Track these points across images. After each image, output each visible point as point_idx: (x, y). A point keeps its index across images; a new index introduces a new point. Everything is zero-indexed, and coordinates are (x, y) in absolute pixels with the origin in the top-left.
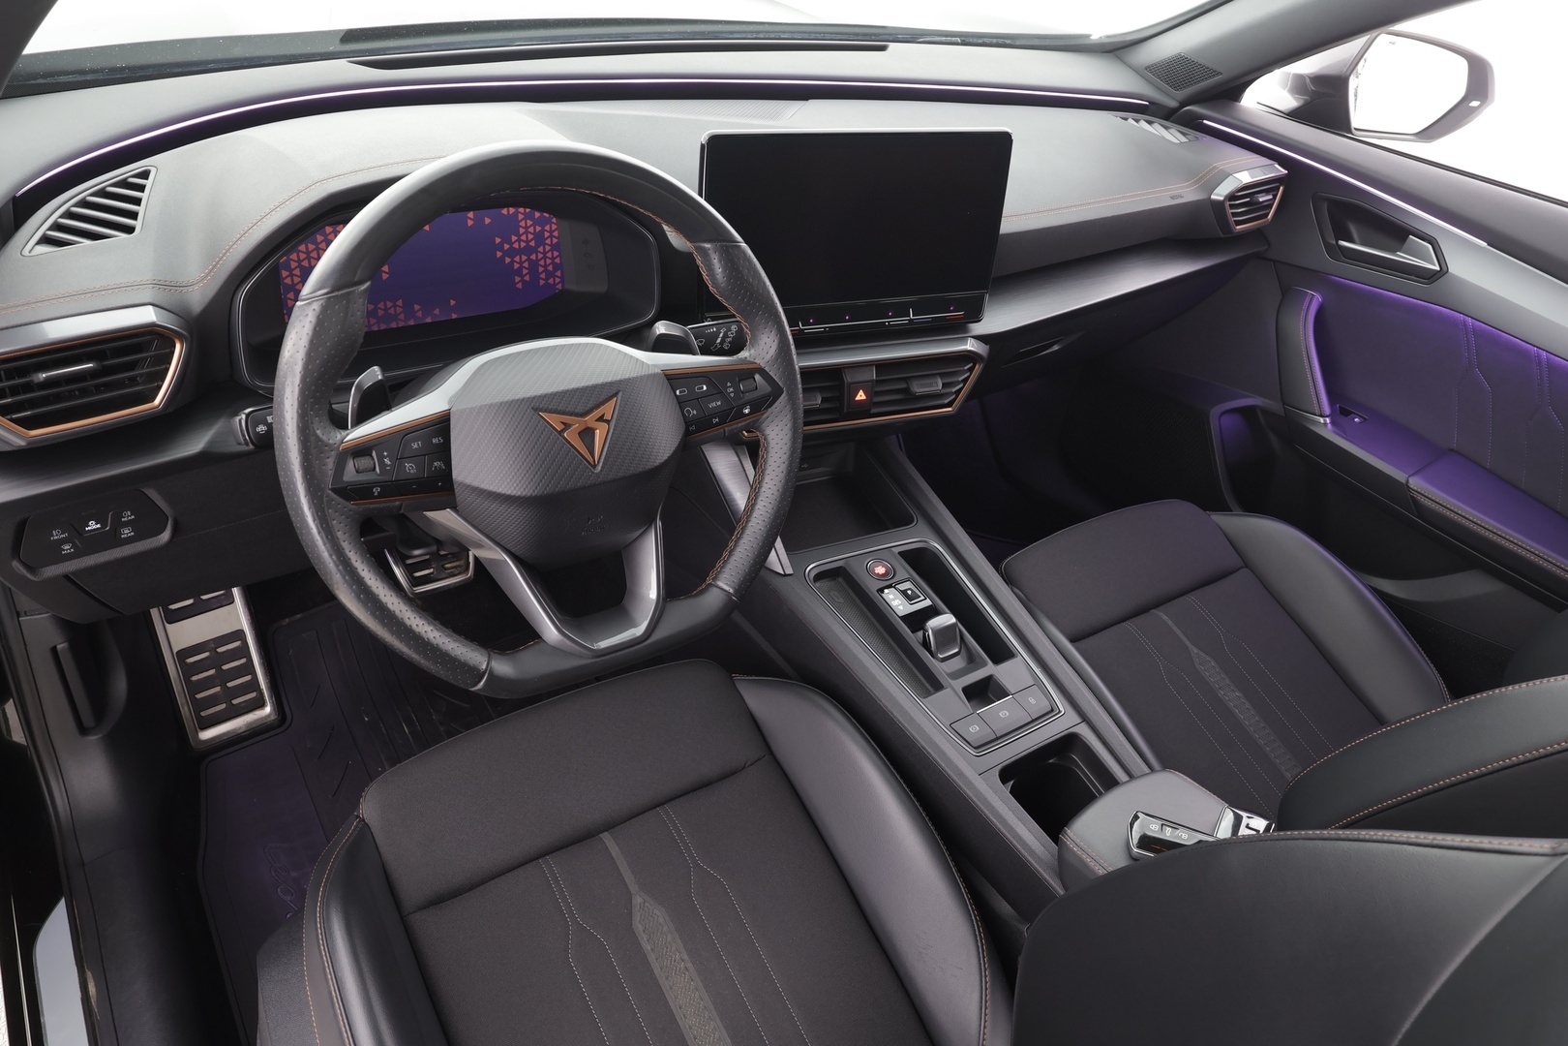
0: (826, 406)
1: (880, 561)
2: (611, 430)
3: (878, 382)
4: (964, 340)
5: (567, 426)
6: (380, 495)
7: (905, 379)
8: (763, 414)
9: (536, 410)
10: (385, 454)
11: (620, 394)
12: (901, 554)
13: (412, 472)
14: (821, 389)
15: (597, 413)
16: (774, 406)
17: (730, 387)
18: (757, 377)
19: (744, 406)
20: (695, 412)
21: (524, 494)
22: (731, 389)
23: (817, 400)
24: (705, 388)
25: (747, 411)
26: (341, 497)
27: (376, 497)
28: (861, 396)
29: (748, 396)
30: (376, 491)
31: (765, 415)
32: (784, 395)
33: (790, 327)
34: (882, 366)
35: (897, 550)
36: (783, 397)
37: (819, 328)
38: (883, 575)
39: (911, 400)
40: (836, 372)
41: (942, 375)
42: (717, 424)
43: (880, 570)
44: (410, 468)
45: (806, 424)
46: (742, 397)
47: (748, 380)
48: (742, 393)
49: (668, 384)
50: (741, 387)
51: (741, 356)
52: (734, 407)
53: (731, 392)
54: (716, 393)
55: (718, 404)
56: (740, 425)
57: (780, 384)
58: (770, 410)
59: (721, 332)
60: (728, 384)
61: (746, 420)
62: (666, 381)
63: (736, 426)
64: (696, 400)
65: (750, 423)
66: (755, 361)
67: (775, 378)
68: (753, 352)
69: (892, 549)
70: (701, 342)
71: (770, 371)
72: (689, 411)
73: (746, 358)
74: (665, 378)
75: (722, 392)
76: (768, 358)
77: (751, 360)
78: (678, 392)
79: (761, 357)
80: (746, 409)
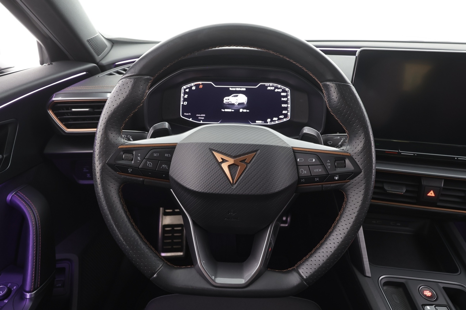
0: (409, 195)
1: (429, 288)
2: (247, 168)
3: (444, 189)
5: (224, 161)
6: (132, 173)
8: (347, 182)
9: (211, 150)
10: (139, 155)
11: (259, 151)
12: (444, 288)
13: (150, 166)
14: (406, 185)
15: (242, 158)
16: (355, 179)
17: (329, 163)
18: (347, 161)
19: (335, 175)
20: (305, 172)
21: (203, 191)
23: (403, 190)
24: (314, 160)
25: (337, 178)
26: (112, 169)
27: (129, 173)
29: (339, 170)
30: (130, 170)
31: (348, 183)
32: (362, 173)
35: (442, 285)
36: (361, 175)
37: (411, 153)
38: (428, 297)
42: (317, 182)
43: (428, 293)
44: (150, 164)
46: (335, 170)
47: (341, 161)
48: (336, 167)
49: (293, 154)
50: (336, 164)
51: (341, 148)
52: (329, 174)
53: (329, 166)
54: (320, 164)
55: (320, 170)
56: (332, 185)
57: (361, 167)
58: (352, 181)
59: (342, 140)
60: (329, 161)
61: (336, 183)
62: (293, 152)
63: (329, 185)
64: (308, 166)
65: (338, 185)
66: (348, 152)
67: (359, 163)
68: (348, 147)
69: (439, 284)
70: (330, 143)
71: (356, 159)
72: (302, 171)
73: (343, 149)
74: (292, 151)
75: (324, 164)
76: (356, 151)
77: (346, 151)
78: (298, 160)
79: (352, 150)
80: (336, 177)
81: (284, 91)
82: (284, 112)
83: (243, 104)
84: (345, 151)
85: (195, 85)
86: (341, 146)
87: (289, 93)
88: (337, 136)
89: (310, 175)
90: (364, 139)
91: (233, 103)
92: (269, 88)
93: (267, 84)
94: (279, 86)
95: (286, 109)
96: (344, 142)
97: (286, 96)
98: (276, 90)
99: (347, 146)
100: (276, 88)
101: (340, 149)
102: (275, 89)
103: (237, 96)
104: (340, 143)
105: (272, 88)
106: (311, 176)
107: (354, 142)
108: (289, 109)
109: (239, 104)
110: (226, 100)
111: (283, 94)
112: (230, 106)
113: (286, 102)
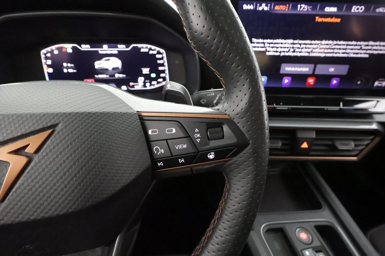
0: (284, 147)
3: (316, 139)
4: (371, 123)
7: (332, 140)
8: (228, 161)
11: (60, 125)
12: (315, 226)
14: (282, 139)
15: (15, 145)
16: (240, 155)
17: (197, 133)
18: (226, 128)
19: (209, 151)
20: (163, 151)
22: (198, 135)
23: (279, 144)
24: (174, 131)
28: (305, 145)
29: (214, 144)
32: (249, 147)
33: (268, 103)
34: (319, 131)
36: (248, 149)
37: (285, 107)
39: (333, 150)
40: (293, 131)
41: (354, 140)
42: (182, 164)
43: (304, 236)
45: (270, 155)
46: (208, 144)
47: (216, 129)
48: (209, 139)
49: (140, 124)
50: (208, 134)
51: (216, 108)
52: (199, 152)
53: (198, 138)
54: (184, 136)
55: (185, 146)
56: (205, 167)
57: (247, 136)
58: (235, 159)
59: (217, 96)
60: (197, 130)
61: (211, 164)
62: (139, 121)
63: (201, 167)
64: (165, 141)
65: (215, 166)
66: (225, 112)
67: (244, 130)
68: (226, 105)
69: (311, 223)
70: (204, 101)
71: (239, 123)
72: (157, 150)
73: (219, 109)
74: (138, 118)
75: (189, 136)
76: (238, 110)
77: (223, 111)
78: (150, 132)
79: (232, 109)
80: (211, 154)
81: (159, 53)
82: (162, 75)
83: (117, 68)
84: (221, 112)
85: (58, 49)
86: (217, 104)
87: (165, 55)
88: (211, 92)
89: (170, 155)
90: (249, 89)
91: (106, 67)
92: (142, 50)
93: (139, 46)
94: (153, 47)
95: (163, 72)
96: (220, 99)
97: (162, 59)
98: (151, 52)
99: (224, 103)
100: (150, 49)
101: (214, 109)
102: (149, 51)
103: (109, 60)
104: (215, 101)
105: (147, 50)
106: (172, 156)
107: (234, 96)
108: (167, 72)
109: (114, 69)
110: (98, 65)
111: (158, 56)
112: (104, 71)
113: (162, 65)
